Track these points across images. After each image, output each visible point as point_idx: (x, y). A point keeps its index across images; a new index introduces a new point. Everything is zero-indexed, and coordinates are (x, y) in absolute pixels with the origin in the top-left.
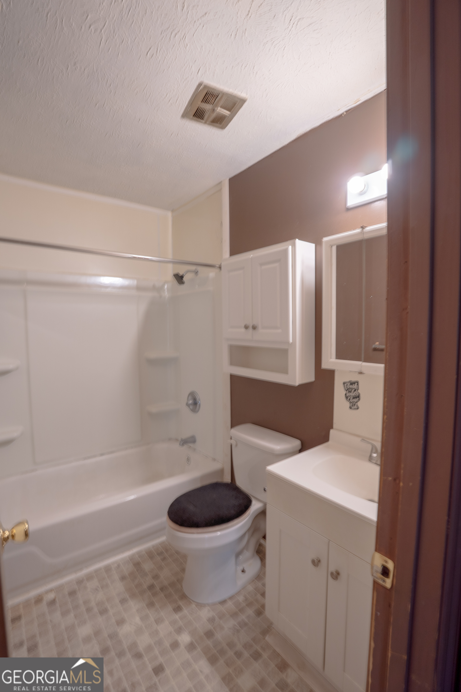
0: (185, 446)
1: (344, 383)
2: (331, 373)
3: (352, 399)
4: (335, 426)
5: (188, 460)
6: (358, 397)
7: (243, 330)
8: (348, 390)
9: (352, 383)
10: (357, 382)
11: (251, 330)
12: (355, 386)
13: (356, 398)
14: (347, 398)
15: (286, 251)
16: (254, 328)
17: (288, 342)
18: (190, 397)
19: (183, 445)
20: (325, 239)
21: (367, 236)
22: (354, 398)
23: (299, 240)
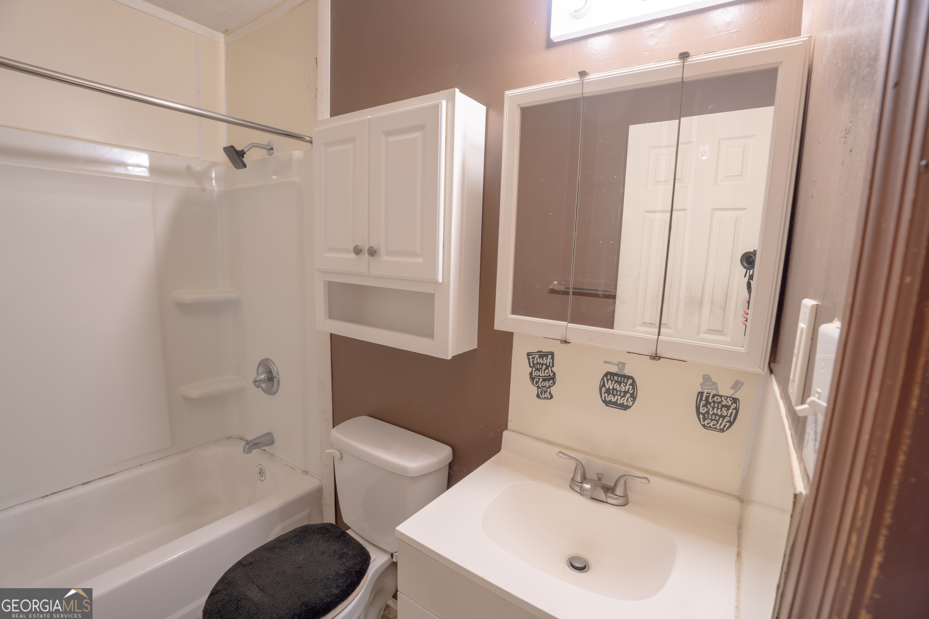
0: (255, 451)
1: (529, 354)
2: (508, 337)
3: (541, 383)
4: (510, 425)
5: (261, 473)
6: (552, 378)
7: (353, 256)
8: (536, 367)
9: (542, 355)
10: (552, 354)
11: (366, 256)
12: (548, 361)
13: (549, 380)
14: (532, 379)
15: (436, 108)
16: (372, 252)
17: (436, 282)
18: (261, 370)
19: (249, 451)
20: (509, 93)
21: (589, 91)
22: (544, 380)
23: (460, 91)
